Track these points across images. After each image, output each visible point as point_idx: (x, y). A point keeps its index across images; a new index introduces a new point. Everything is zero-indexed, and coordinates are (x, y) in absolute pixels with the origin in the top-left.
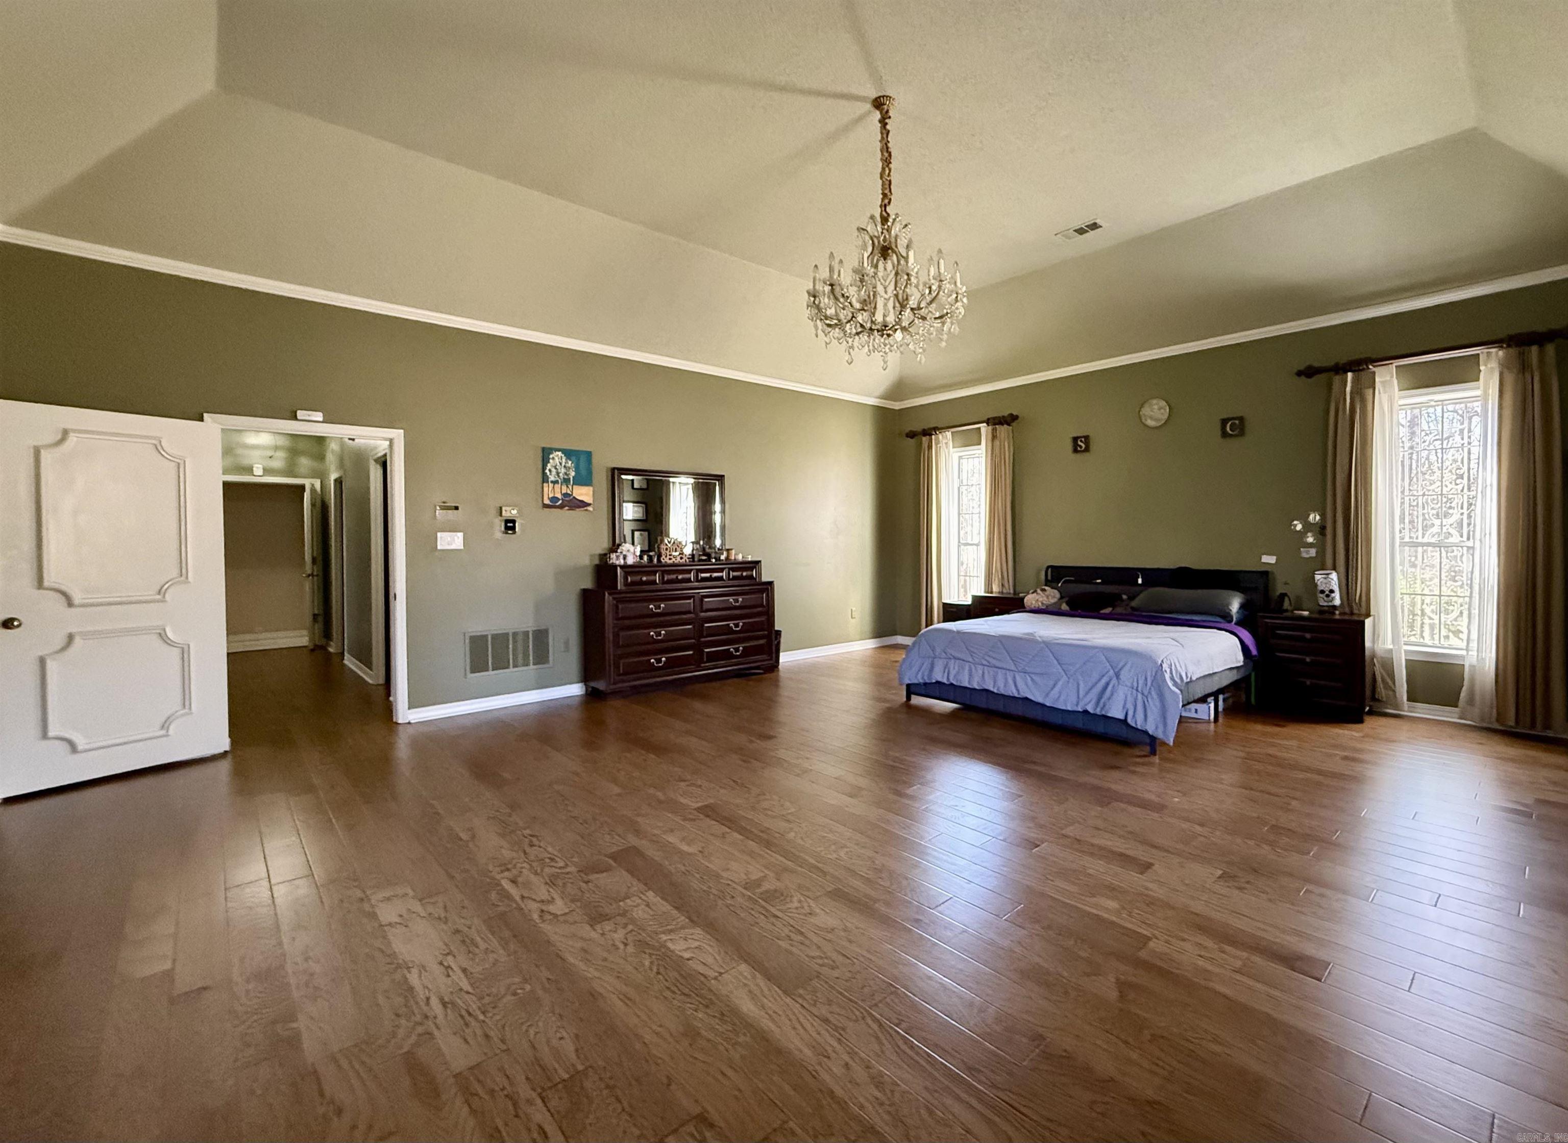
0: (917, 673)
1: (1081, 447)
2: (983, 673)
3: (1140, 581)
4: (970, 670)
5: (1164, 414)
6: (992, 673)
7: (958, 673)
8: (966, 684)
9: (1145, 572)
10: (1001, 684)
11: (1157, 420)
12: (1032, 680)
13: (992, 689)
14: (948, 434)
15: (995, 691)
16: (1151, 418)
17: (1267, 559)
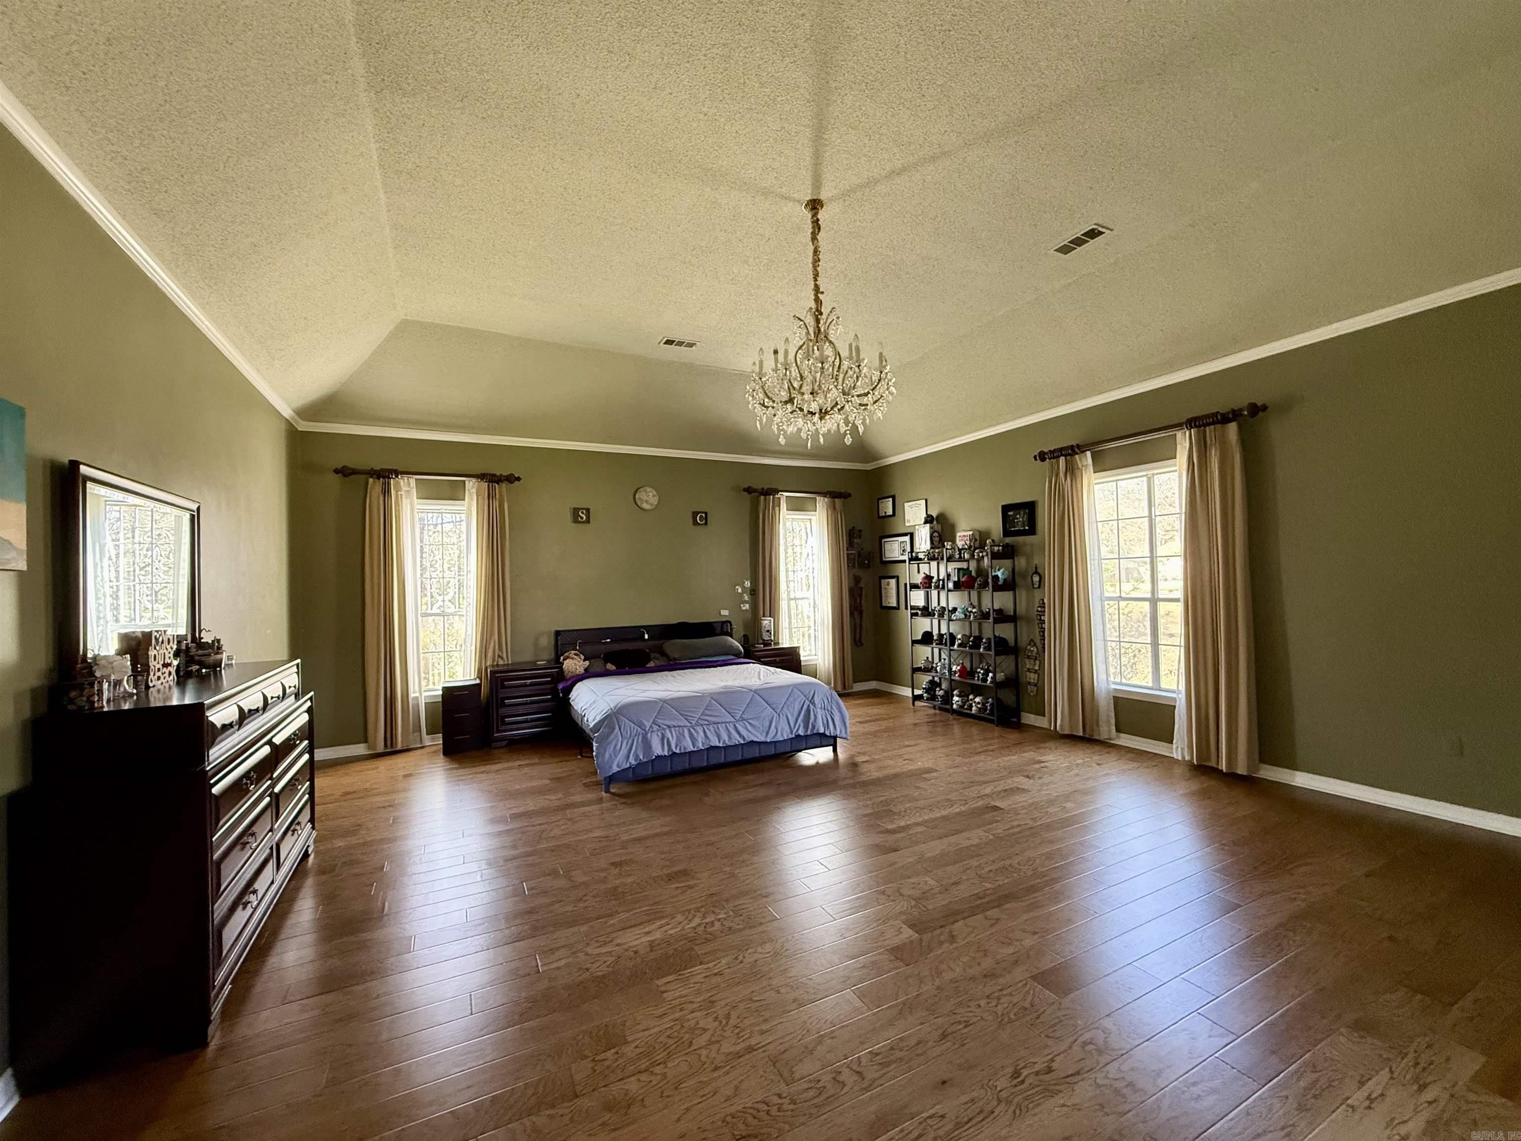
0: (628, 757)
1: (582, 518)
2: (704, 732)
3: (646, 637)
4: (691, 735)
5: (654, 501)
6: (712, 729)
7: (678, 740)
8: (691, 748)
9: (648, 628)
10: (725, 737)
11: (652, 505)
12: (750, 724)
13: (717, 744)
14: (413, 480)
15: (721, 745)
16: (647, 502)
17: (725, 612)
